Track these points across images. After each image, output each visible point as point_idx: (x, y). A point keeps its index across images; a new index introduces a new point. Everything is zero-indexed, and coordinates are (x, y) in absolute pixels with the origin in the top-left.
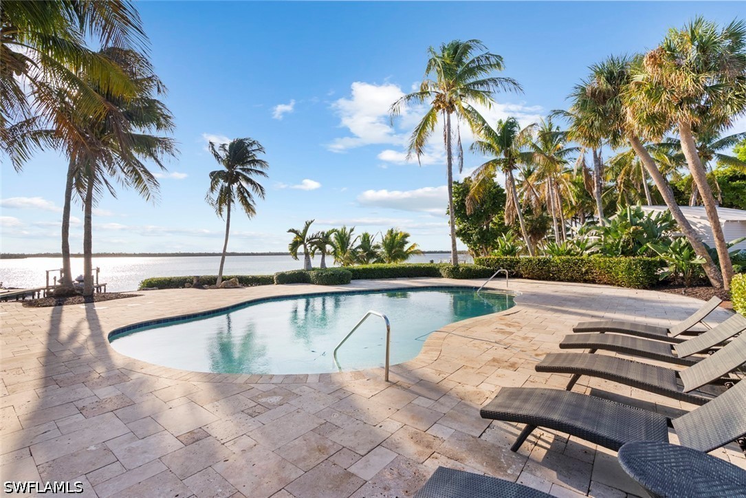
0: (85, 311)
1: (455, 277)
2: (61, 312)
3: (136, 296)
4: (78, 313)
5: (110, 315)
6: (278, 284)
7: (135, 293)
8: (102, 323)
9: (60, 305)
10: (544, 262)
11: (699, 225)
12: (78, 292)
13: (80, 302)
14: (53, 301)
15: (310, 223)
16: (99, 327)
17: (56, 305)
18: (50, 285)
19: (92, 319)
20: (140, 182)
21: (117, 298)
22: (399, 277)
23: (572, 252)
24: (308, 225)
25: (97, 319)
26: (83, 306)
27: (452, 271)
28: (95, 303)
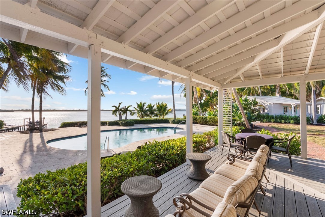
0: (40, 135)
1: (174, 123)
2: (32, 135)
3: (57, 130)
4: (38, 135)
5: (47, 136)
6: (108, 126)
7: (56, 129)
8: (45, 138)
9: (32, 133)
10: (204, 118)
11: (266, 105)
12: (37, 129)
13: (38, 132)
14: (29, 132)
15: (121, 104)
16: (44, 140)
17: (30, 133)
18: (25, 124)
19: (42, 137)
20: (59, 90)
21: (50, 131)
22: (155, 123)
23: (215, 115)
24: (120, 104)
25: (43, 138)
26: (39, 134)
27: (173, 121)
28: (43, 133)
